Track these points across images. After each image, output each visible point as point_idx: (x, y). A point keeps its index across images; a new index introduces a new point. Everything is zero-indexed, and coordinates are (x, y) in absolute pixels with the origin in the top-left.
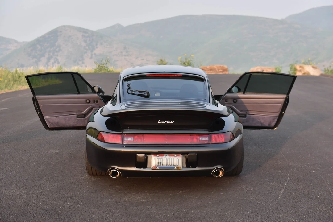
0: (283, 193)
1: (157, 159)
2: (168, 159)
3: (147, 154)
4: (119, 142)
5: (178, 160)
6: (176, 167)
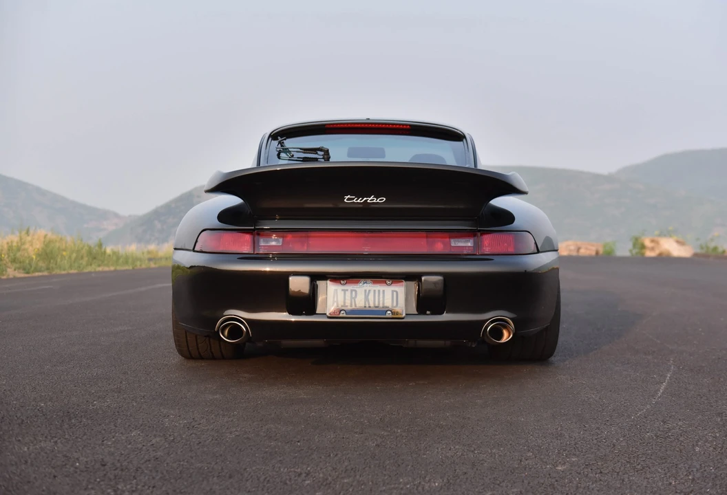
0: (666, 389)
1: (342, 290)
2: (369, 291)
3: (315, 277)
4: (246, 249)
5: (395, 293)
6: (389, 312)
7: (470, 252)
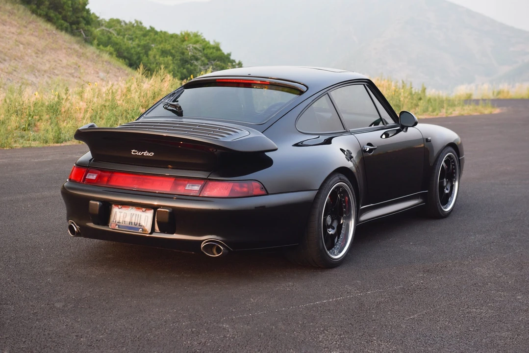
1: (119, 212)
2: (134, 214)
4: (79, 180)
5: (147, 218)
6: (141, 230)
7: (195, 194)
